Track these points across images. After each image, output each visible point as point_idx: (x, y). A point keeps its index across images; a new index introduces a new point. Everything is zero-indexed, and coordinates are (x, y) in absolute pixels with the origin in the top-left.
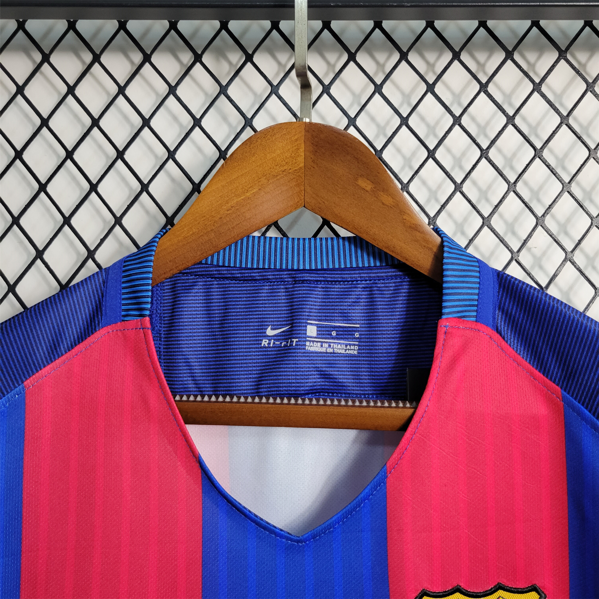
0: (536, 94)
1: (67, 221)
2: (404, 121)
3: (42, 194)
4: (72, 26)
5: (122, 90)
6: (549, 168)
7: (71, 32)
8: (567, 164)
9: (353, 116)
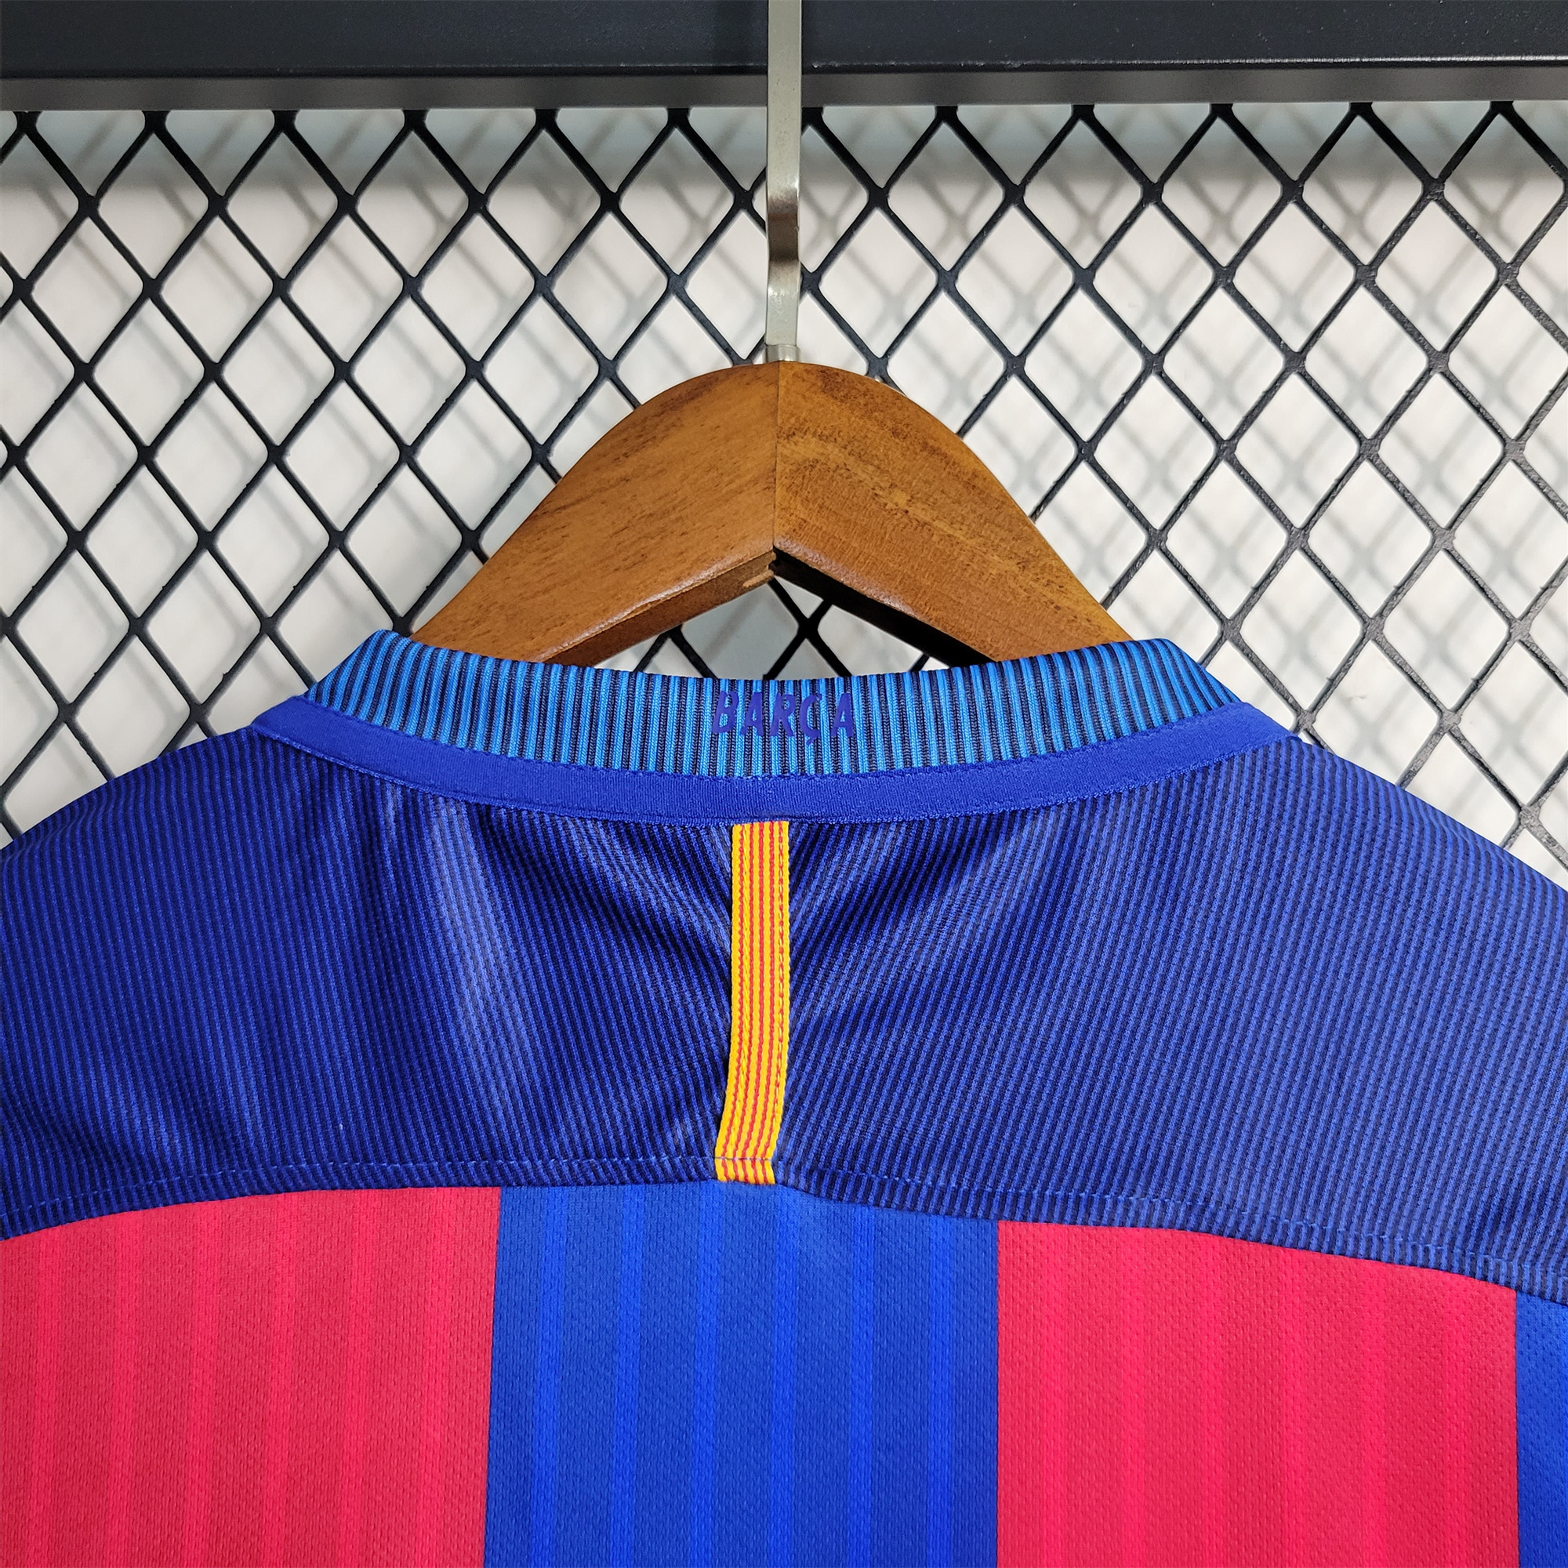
0: (1362, 292)
1: (137, 626)
2: (1015, 366)
3: (76, 558)
4: (155, 124)
5: (281, 288)
6: (1397, 489)
7: (153, 140)
8: (1448, 476)
9: (879, 353)
